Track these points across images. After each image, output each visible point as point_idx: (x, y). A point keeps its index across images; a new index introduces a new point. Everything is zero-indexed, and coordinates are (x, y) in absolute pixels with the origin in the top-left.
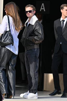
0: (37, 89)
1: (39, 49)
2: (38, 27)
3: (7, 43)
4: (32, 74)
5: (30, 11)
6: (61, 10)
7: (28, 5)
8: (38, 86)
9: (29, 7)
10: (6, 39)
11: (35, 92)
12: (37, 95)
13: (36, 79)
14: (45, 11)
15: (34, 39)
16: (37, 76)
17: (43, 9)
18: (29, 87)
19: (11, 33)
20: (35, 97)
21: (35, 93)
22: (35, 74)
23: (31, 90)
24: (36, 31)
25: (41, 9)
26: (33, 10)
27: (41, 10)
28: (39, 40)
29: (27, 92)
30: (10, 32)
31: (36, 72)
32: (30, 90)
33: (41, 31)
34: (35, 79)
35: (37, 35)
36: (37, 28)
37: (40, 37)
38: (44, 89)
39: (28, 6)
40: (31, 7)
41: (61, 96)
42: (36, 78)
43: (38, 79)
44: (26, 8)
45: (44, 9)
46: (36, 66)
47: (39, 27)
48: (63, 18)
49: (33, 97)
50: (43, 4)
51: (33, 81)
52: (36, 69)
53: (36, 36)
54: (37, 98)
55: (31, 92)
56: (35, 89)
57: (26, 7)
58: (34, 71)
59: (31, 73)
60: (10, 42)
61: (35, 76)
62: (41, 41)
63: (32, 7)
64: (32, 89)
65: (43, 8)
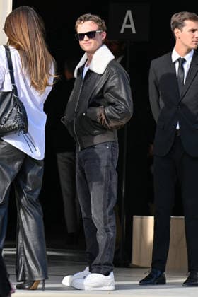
0: (113, 263)
1: (117, 144)
2: (116, 80)
3: (10, 127)
4: (97, 219)
5: (91, 35)
6: (176, 31)
7: (84, 16)
8: (116, 253)
9: (89, 22)
10: (6, 117)
11: (108, 270)
12: (113, 280)
13: (109, 231)
14: (134, 32)
15: (103, 116)
16: (113, 223)
17: (128, 26)
18: (88, 255)
19: (18, 98)
20: (106, 286)
21: (107, 274)
22: (105, 217)
23: (96, 265)
24: (108, 90)
25: (125, 26)
26: (99, 29)
27: (122, 31)
28: (119, 117)
29: (84, 269)
30: (17, 95)
31: (108, 211)
32: (93, 264)
33: (123, 92)
34: (106, 231)
35: (113, 104)
36: (114, 82)
37: (123, 107)
38: (134, 262)
39: (86, 19)
40: (93, 20)
41: (184, 283)
42: (110, 229)
43: (115, 231)
44: (79, 23)
45: (132, 26)
46: (110, 195)
47: (119, 80)
48: (180, 54)
49: (101, 286)
50: (129, 13)
51: (101, 238)
52: (109, 204)
53: (110, 107)
54: (112, 288)
55: (95, 270)
56: (107, 260)
57: (78, 21)
58: (104, 210)
59: (94, 215)
60: (17, 126)
61: (105, 224)
62: (124, 122)
63: (97, 22)
64: (98, 263)
65: (129, 23)
